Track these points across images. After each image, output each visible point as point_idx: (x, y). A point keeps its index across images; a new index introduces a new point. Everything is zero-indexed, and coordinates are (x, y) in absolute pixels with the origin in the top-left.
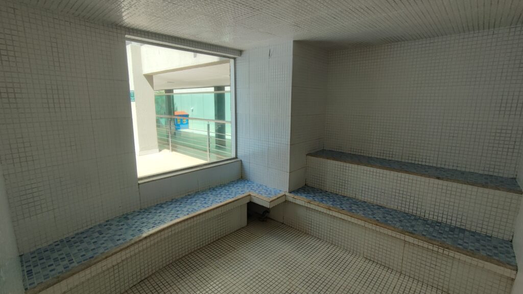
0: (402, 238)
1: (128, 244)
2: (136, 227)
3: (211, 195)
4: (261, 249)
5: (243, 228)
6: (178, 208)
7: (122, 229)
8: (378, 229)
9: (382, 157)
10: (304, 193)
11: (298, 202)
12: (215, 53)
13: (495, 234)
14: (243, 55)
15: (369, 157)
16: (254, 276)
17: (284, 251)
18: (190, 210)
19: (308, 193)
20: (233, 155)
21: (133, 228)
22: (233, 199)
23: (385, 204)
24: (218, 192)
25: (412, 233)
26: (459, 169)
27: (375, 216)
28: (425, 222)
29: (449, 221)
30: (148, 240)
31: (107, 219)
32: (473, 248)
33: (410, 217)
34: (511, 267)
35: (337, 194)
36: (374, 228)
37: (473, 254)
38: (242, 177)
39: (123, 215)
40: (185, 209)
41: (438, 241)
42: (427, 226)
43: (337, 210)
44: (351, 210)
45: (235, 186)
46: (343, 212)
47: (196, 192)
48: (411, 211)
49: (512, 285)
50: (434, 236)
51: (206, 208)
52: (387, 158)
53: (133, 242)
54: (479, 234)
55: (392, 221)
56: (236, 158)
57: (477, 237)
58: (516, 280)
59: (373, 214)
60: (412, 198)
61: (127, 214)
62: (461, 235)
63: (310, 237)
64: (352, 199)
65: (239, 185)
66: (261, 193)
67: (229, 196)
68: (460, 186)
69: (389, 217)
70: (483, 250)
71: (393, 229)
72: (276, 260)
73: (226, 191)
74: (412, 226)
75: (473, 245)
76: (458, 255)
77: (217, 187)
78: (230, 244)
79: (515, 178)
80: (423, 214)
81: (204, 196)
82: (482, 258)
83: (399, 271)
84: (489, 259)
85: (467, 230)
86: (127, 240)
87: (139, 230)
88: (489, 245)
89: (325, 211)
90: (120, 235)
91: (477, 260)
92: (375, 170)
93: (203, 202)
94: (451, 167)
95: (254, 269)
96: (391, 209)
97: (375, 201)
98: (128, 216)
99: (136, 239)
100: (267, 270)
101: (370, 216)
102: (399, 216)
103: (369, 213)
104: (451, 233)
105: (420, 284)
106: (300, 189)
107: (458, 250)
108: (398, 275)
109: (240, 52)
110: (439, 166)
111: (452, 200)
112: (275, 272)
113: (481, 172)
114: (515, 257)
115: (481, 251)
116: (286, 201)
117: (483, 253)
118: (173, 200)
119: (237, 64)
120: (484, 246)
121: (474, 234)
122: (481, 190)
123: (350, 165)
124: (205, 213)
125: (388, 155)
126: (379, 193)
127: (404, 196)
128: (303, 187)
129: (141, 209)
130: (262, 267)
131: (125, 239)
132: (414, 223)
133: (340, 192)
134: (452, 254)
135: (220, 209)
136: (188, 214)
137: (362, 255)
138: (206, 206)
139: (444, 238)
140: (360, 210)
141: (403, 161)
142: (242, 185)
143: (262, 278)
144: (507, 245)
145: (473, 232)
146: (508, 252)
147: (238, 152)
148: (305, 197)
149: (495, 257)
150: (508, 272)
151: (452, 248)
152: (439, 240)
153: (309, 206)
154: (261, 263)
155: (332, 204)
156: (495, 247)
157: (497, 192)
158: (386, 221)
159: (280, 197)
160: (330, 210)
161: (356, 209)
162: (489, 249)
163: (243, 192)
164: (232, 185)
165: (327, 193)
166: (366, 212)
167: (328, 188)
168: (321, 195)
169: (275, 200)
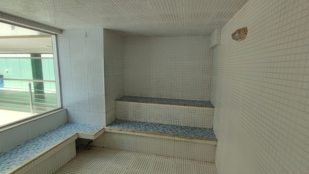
0: (173, 139)
3: (42, 141)
8: (161, 137)
10: (117, 125)
11: (113, 131)
13: (207, 127)
17: (108, 166)
18: (23, 159)
19: (119, 124)
20: (59, 106)
22: (64, 140)
23: (162, 122)
24: (49, 137)
25: (177, 135)
28: (181, 128)
29: (190, 125)
32: (201, 136)
33: (174, 126)
34: (215, 140)
35: (136, 122)
36: (159, 137)
37: (202, 138)
38: (68, 121)
40: (17, 159)
41: (188, 136)
42: (182, 130)
43: (138, 132)
44: (146, 130)
45: (63, 129)
46: (142, 131)
47: (26, 141)
48: (174, 124)
49: (216, 148)
50: (186, 134)
54: (202, 128)
55: (167, 131)
57: (201, 130)
58: (217, 146)
59: (158, 129)
60: (174, 117)
62: (196, 130)
63: (123, 152)
64: (144, 123)
65: (67, 128)
66: (85, 130)
67: (59, 138)
69: (165, 129)
71: (169, 135)
73: (56, 135)
74: (177, 131)
75: (201, 134)
77: (46, 133)
79: (210, 101)
80: (179, 124)
81: (36, 143)
82: (206, 139)
83: (173, 156)
85: (197, 128)
88: (206, 133)
89: (131, 133)
91: (204, 141)
93: (35, 149)
96: (165, 125)
97: (157, 122)
101: (157, 131)
102: (169, 127)
103: (156, 129)
104: (192, 131)
106: (113, 122)
107: (197, 138)
108: (173, 158)
109: (61, 31)
110: (183, 99)
111: (191, 115)
113: (198, 100)
114: (215, 135)
115: (205, 136)
116: (105, 132)
119: (59, 39)
120: (205, 133)
124: (39, 157)
128: (114, 121)
132: (177, 130)
133: (138, 120)
134: (194, 141)
135: (53, 150)
137: (154, 154)
138: (39, 151)
139: (191, 134)
140: (151, 129)
141: (167, 98)
142: (69, 127)
144: (211, 131)
145: (200, 128)
146: (213, 134)
147: (63, 103)
148: (117, 127)
149: (209, 138)
150: (213, 143)
151: (194, 138)
153: (121, 132)
155: (135, 128)
156: (208, 133)
158: (165, 131)
159: (100, 131)
160: (134, 132)
161: (149, 128)
162: (206, 134)
163: (72, 133)
164: (60, 129)
165: (130, 122)
166: (154, 129)
167: (130, 119)
168: (127, 124)
169: (98, 133)
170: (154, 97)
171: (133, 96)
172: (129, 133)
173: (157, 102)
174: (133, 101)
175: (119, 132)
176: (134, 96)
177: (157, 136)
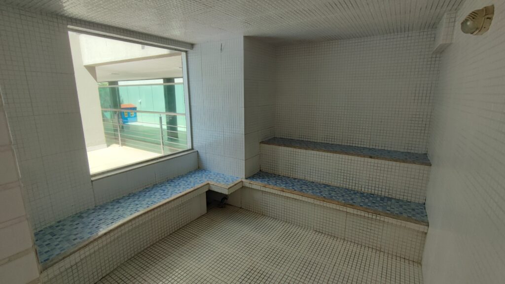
0: (345, 210)
1: (87, 242)
2: (93, 225)
3: (170, 187)
4: (222, 233)
5: (203, 216)
6: (136, 202)
7: (77, 228)
8: (325, 205)
9: (326, 142)
10: (260, 179)
11: (254, 187)
12: (166, 46)
13: (413, 200)
14: (194, 49)
15: (315, 142)
16: (218, 258)
17: (243, 233)
18: (149, 203)
19: (263, 178)
20: (189, 147)
21: (90, 226)
22: (192, 189)
23: (330, 182)
24: (177, 183)
25: (352, 205)
26: (386, 149)
27: (322, 194)
28: (362, 195)
29: (380, 192)
30: (108, 236)
31: (59, 220)
32: (397, 212)
33: (350, 191)
34: (424, 224)
35: (289, 177)
36: (322, 204)
37: (397, 217)
38: (199, 167)
39: (77, 214)
40: (144, 203)
41: (372, 210)
42: (363, 198)
43: (289, 191)
44: (302, 190)
45: (193, 176)
46: (295, 192)
47: (154, 185)
48: (350, 186)
49: (425, 237)
50: (369, 206)
51: (165, 199)
52: (330, 142)
53: (92, 239)
54: (402, 201)
55: (336, 197)
56: (192, 149)
57: (400, 203)
58: (428, 234)
59: (321, 192)
60: (351, 176)
61: (81, 213)
62: (389, 203)
63: (267, 218)
64: (301, 180)
65: (197, 175)
66: (219, 181)
67: (187, 186)
68: (387, 162)
69: (333, 194)
70: (405, 212)
71: (337, 203)
72: (237, 241)
73: (185, 182)
74: (352, 199)
75: (397, 209)
76: (387, 219)
77: (174, 178)
78: (191, 232)
79: (426, 154)
80: (360, 188)
81: (163, 188)
82: (404, 219)
83: (342, 238)
84: (409, 219)
85: (393, 198)
86: (85, 238)
87: (96, 227)
88: (409, 209)
89: (279, 193)
90: (75, 235)
91: (400, 221)
92: (320, 153)
93: (162, 194)
94: (380, 148)
95: (217, 252)
96: (334, 186)
97: (322, 181)
98: (82, 215)
99: (95, 236)
100: (229, 252)
101: (318, 194)
102: (341, 192)
103: (317, 191)
104: (381, 202)
105: (359, 246)
106: (255, 174)
107: (387, 215)
108: (342, 241)
109: (192, 46)
110: (371, 147)
112: (237, 252)
113: (402, 150)
114: (427, 216)
115: (404, 214)
116: (243, 186)
117: (405, 215)
118: (130, 194)
119: (189, 57)
120: (406, 210)
121: (398, 201)
122: (402, 164)
123: (299, 150)
124: (165, 204)
125: (331, 140)
126: (325, 173)
127: (345, 174)
128: (258, 173)
129: (96, 207)
130: (224, 249)
131: (83, 238)
132: (353, 197)
133: (292, 175)
134: (382, 219)
135: (180, 199)
136: (148, 207)
137: (312, 229)
138: (165, 197)
139: (376, 206)
140: (310, 190)
141: (343, 144)
142: (200, 175)
143: (226, 259)
144: (421, 207)
145: (397, 200)
146: (422, 213)
147: (194, 144)
148: (260, 182)
149: (413, 218)
150: (422, 228)
151: (382, 214)
152: (373, 208)
153: (264, 189)
154: (223, 246)
155: (285, 186)
156: (413, 210)
157: (414, 166)
158: (332, 197)
159: (237, 184)
160: (283, 191)
161: (306, 189)
162: (409, 212)
163: (201, 182)
164: (189, 176)
165: (280, 177)
166: (314, 190)
167: (280, 172)
168: (275, 179)
169: (233, 186)
170: (321, 141)
171: (288, 138)
172: (276, 192)
173: (324, 149)
174: (285, 145)
175: (262, 189)
176: (290, 138)
177: (318, 202)
